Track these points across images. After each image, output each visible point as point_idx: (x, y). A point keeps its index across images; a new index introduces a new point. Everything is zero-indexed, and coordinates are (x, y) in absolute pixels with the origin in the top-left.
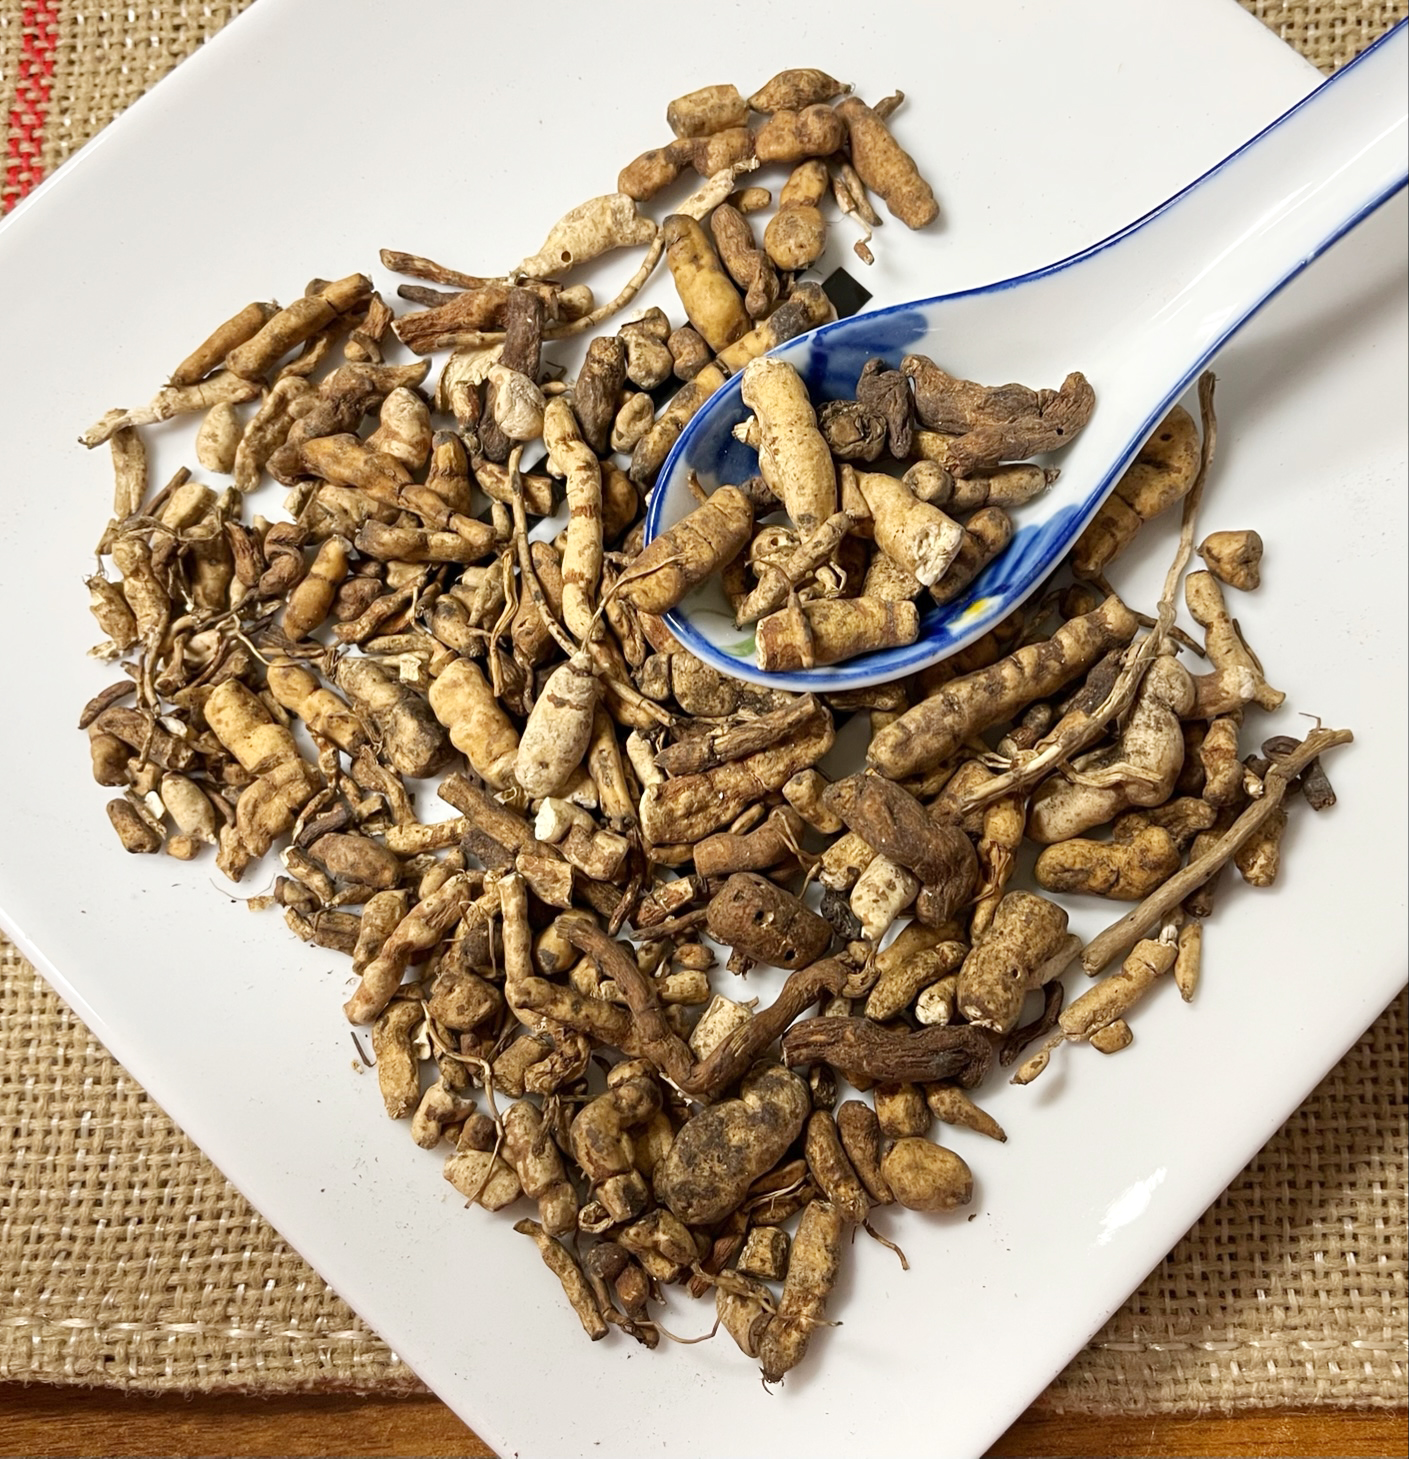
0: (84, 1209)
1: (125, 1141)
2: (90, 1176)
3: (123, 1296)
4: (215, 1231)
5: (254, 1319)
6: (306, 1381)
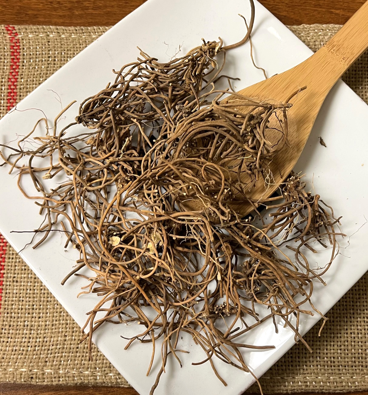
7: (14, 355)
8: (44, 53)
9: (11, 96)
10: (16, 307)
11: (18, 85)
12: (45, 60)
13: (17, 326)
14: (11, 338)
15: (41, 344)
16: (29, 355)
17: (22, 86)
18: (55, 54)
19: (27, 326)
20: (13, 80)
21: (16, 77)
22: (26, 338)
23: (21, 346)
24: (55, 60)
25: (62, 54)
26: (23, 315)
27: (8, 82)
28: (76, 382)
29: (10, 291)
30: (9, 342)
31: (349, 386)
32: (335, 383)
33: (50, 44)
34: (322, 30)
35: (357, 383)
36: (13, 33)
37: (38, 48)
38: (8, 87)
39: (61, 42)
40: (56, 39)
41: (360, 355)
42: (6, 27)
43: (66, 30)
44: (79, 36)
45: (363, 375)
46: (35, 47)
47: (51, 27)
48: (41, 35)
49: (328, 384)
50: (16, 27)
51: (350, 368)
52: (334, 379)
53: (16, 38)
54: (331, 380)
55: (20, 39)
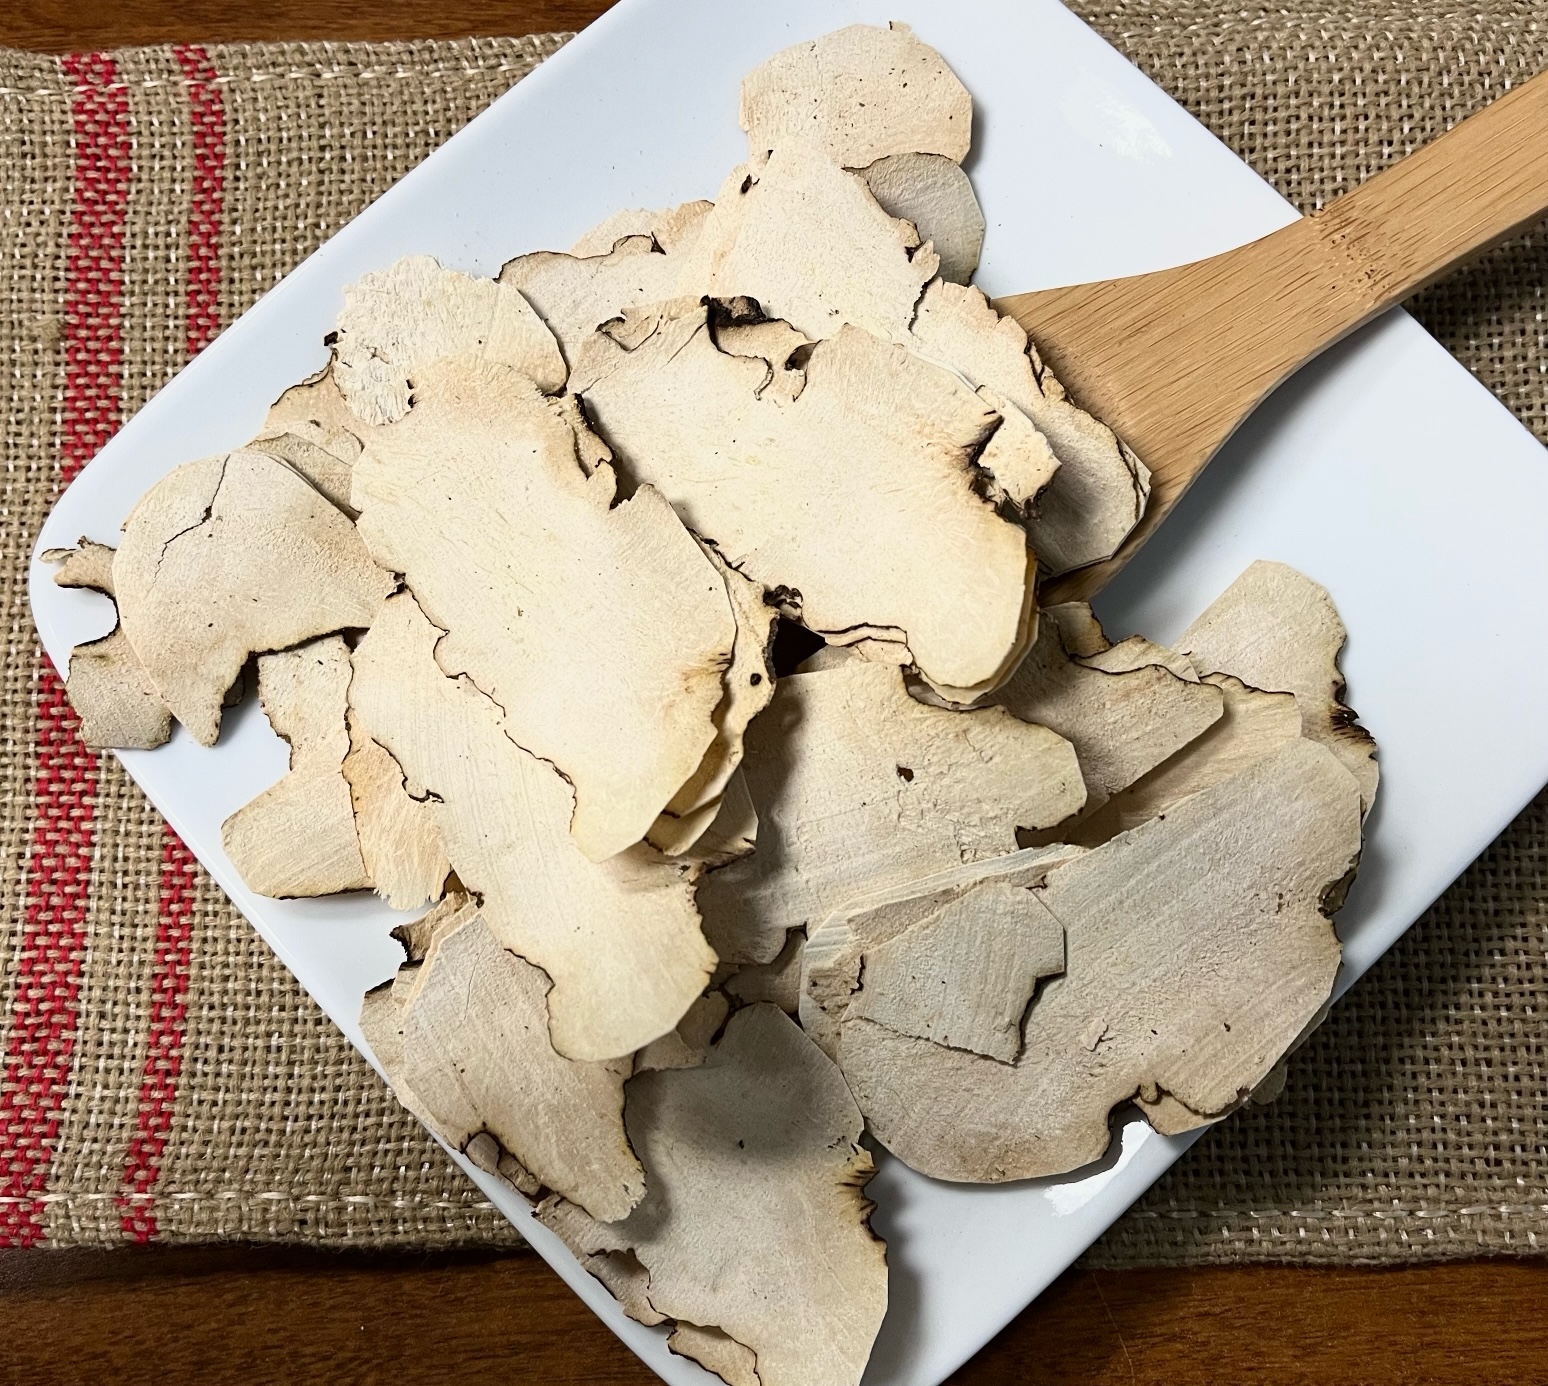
0: (277, 1110)
1: (306, 1055)
2: (280, 1083)
3: (309, 1176)
4: (380, 1125)
5: (413, 1193)
6: (458, 1241)
7: (240, 1145)
8: (305, 134)
9: (200, 281)
10: (238, 985)
11: (222, 246)
12: (310, 159)
13: (246, 1049)
14: (227, 1090)
15: (326, 1111)
16: (290, 1146)
17: (236, 249)
18: (343, 136)
19: (279, 1049)
20: (203, 228)
21: (216, 217)
22: (275, 1089)
23: (260, 1117)
24: (343, 158)
25: (365, 134)
26: (263, 1015)
27: (190, 233)
28: (449, 1238)
29: (218, 933)
30: (220, 1102)
31: (1400, 1243)
32: (1351, 1232)
33: (322, 102)
34: (1265, 10)
35: (1430, 1232)
36: (199, 71)
37: (285, 117)
38: (190, 252)
39: (360, 95)
40: (345, 86)
41: (1439, 1135)
42: (180, 52)
43: (376, 53)
44: (421, 73)
45: (1452, 1207)
46: (272, 114)
47: (327, 45)
48: (293, 75)
49: (1326, 1236)
50: (212, 51)
51: (1406, 1181)
52: (1346, 1218)
53: (212, 87)
54: (1336, 1223)
55: (225, 88)
